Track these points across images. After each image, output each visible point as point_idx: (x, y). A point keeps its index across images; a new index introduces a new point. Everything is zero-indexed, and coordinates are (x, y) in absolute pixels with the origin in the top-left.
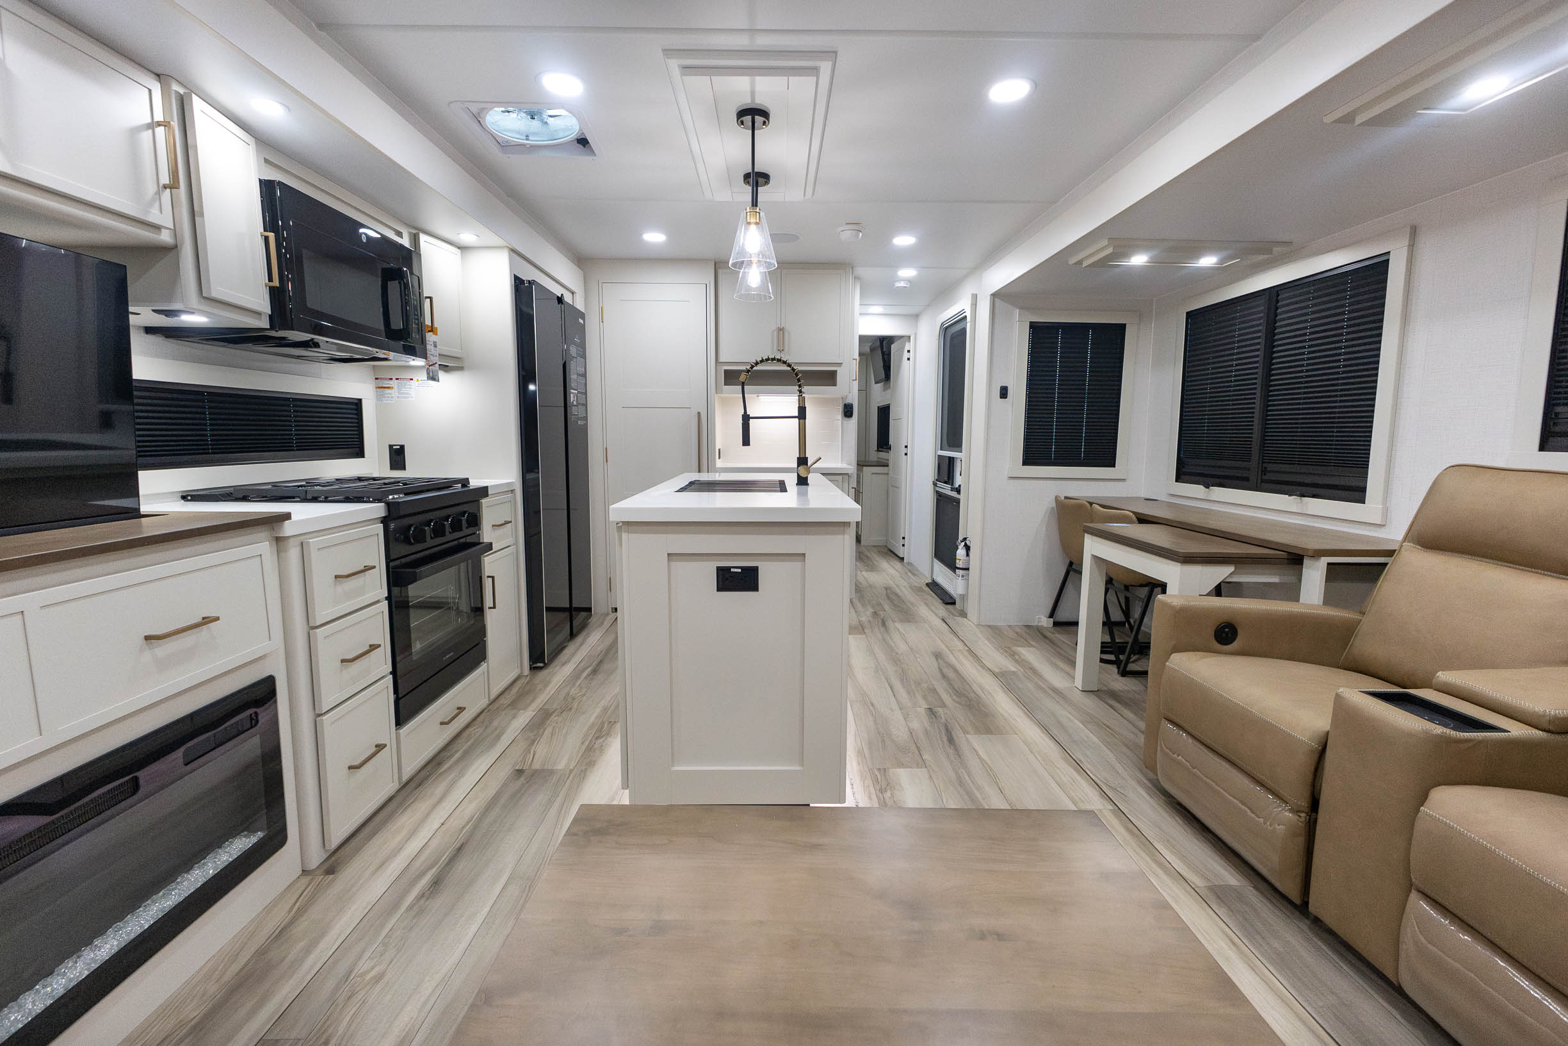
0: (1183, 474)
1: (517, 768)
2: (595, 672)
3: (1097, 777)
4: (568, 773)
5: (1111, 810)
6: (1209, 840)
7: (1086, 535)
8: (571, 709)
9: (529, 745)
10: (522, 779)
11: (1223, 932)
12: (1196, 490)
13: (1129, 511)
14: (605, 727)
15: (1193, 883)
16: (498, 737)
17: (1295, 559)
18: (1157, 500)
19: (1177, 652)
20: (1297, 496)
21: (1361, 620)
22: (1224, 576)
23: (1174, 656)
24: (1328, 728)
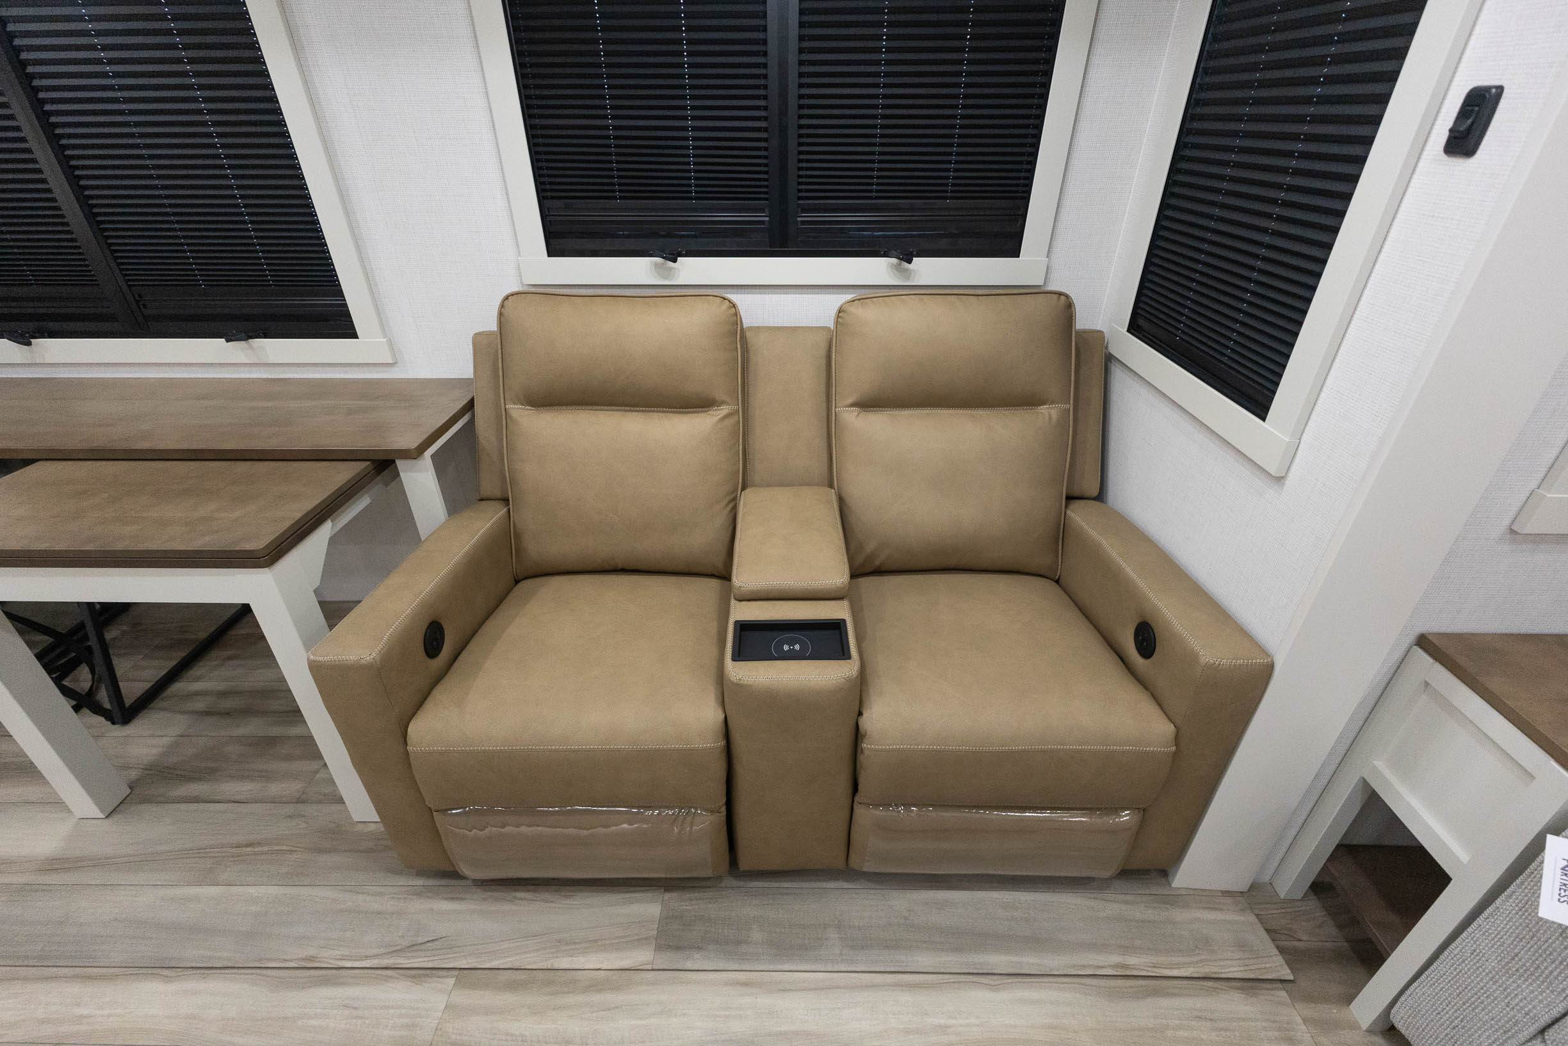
17: (383, 465)
19: (411, 719)
20: (232, 341)
21: (509, 510)
22: (329, 536)
23: (416, 729)
24: (722, 717)
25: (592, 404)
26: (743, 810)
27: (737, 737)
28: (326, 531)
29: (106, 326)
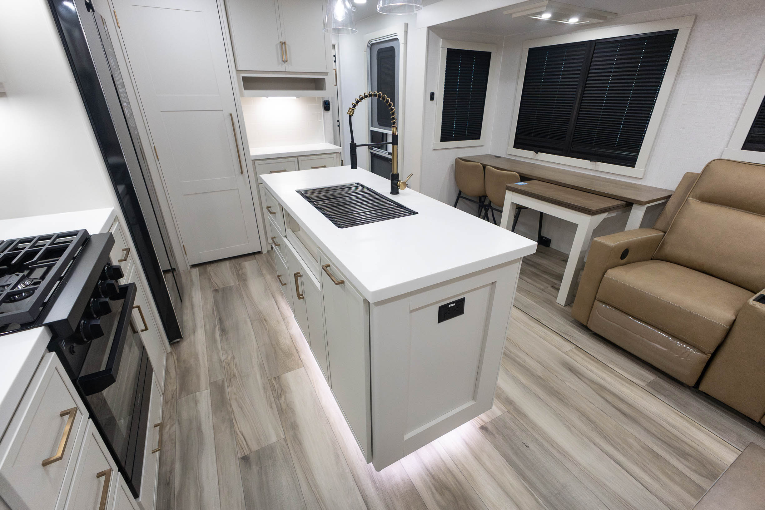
0: (519, 143)
1: (240, 456)
2: (223, 331)
3: (554, 328)
4: (284, 443)
5: (574, 348)
6: (620, 353)
7: (507, 191)
8: (234, 375)
9: (231, 428)
10: (254, 467)
11: (672, 411)
12: (529, 154)
13: (516, 172)
14: (275, 384)
15: (641, 385)
16: (199, 429)
17: (629, 204)
18: (500, 157)
19: (609, 269)
20: (593, 161)
21: (664, 235)
22: (604, 218)
23: (609, 271)
24: (734, 318)
25: (730, 206)
26: (719, 360)
27: (736, 328)
28: (604, 216)
29: (558, 152)
